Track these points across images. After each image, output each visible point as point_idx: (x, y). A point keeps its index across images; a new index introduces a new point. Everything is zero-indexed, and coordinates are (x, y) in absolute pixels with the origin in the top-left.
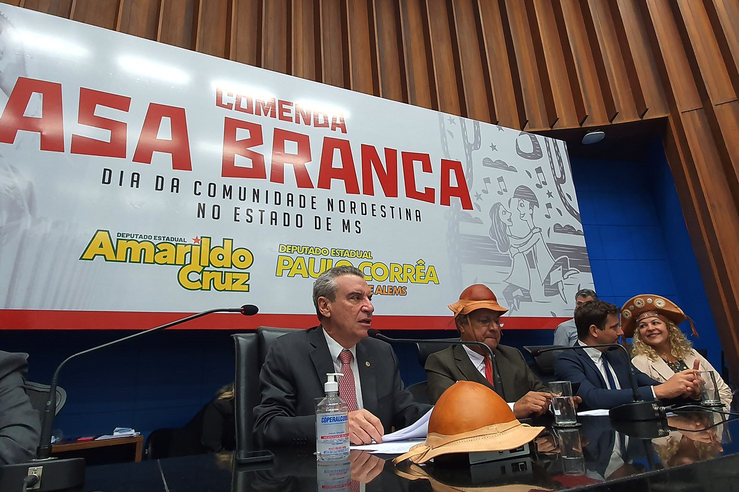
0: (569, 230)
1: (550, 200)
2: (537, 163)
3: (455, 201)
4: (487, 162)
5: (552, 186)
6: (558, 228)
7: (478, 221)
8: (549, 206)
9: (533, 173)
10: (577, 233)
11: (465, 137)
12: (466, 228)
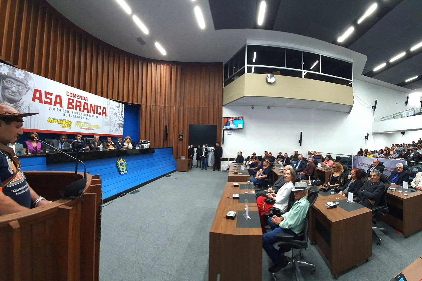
0: (122, 121)
1: (119, 115)
2: (118, 108)
3: (104, 115)
4: (110, 108)
5: (120, 113)
6: (120, 120)
7: (107, 119)
8: (119, 116)
9: (118, 110)
10: (123, 121)
11: (107, 103)
12: (105, 120)
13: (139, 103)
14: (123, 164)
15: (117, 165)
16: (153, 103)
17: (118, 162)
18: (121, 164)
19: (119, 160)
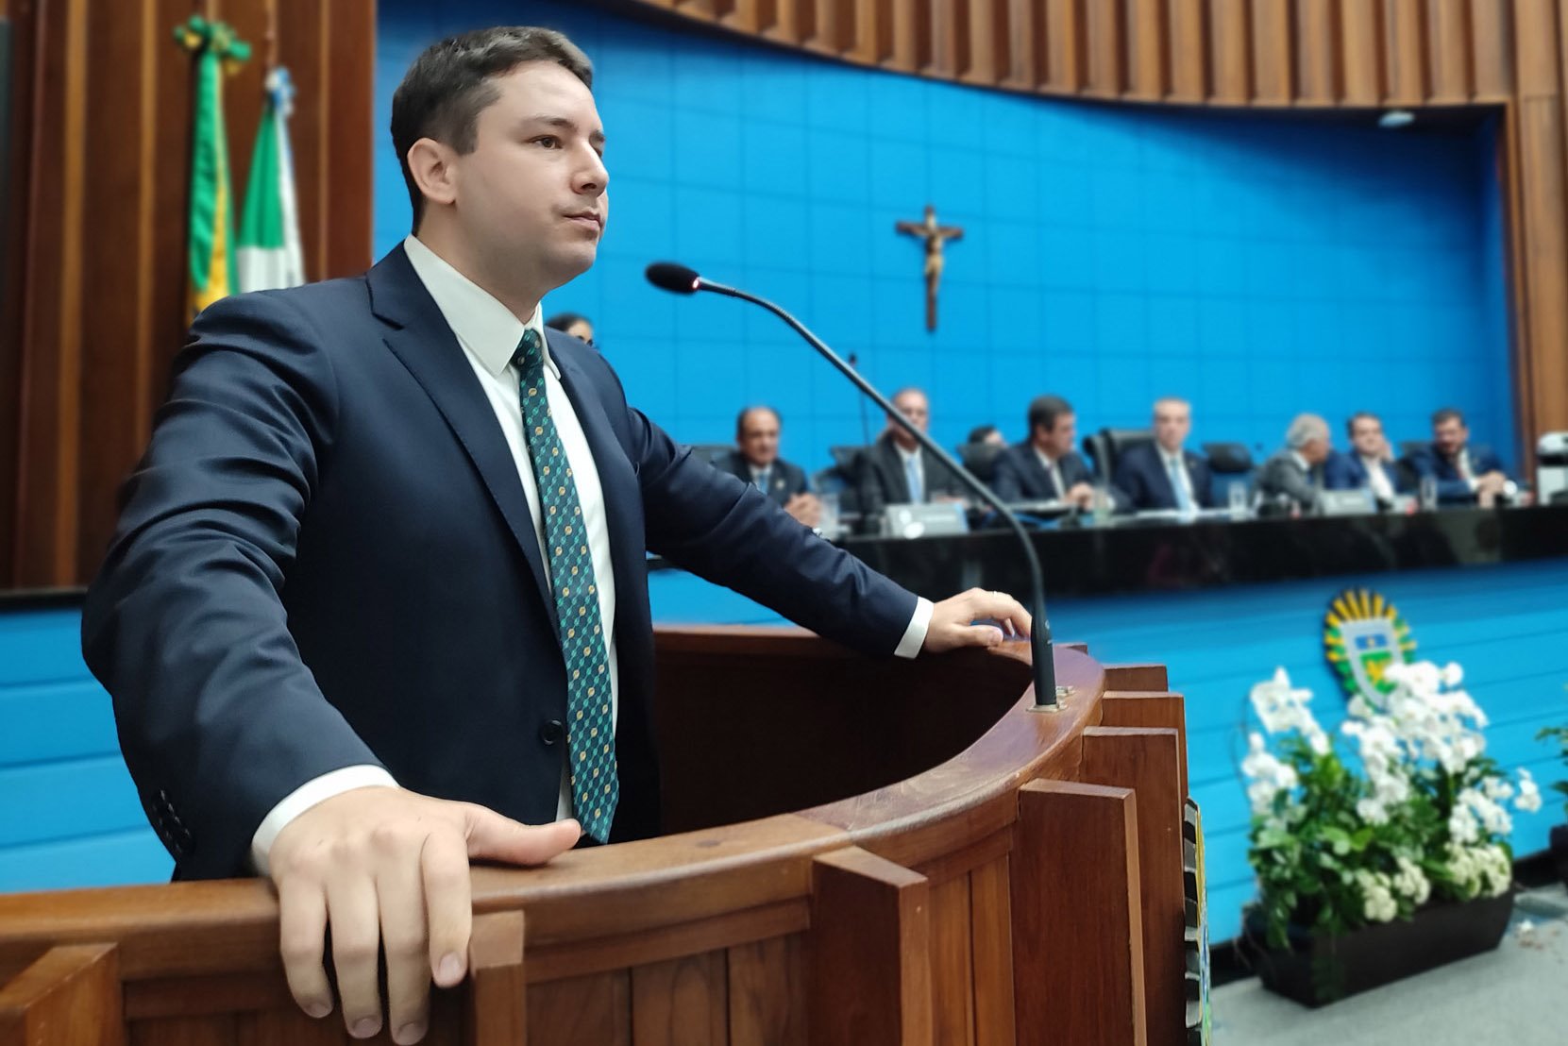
13: (1489, 94)
14: (1381, 640)
15: (1328, 648)
17: (1333, 620)
18: (1362, 642)
19: (1340, 605)
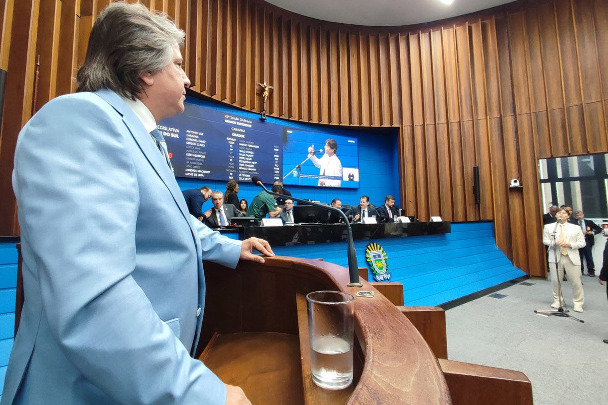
13: (396, 125)
14: (379, 256)
15: (367, 258)
16: (428, 120)
17: (368, 251)
18: (375, 257)
